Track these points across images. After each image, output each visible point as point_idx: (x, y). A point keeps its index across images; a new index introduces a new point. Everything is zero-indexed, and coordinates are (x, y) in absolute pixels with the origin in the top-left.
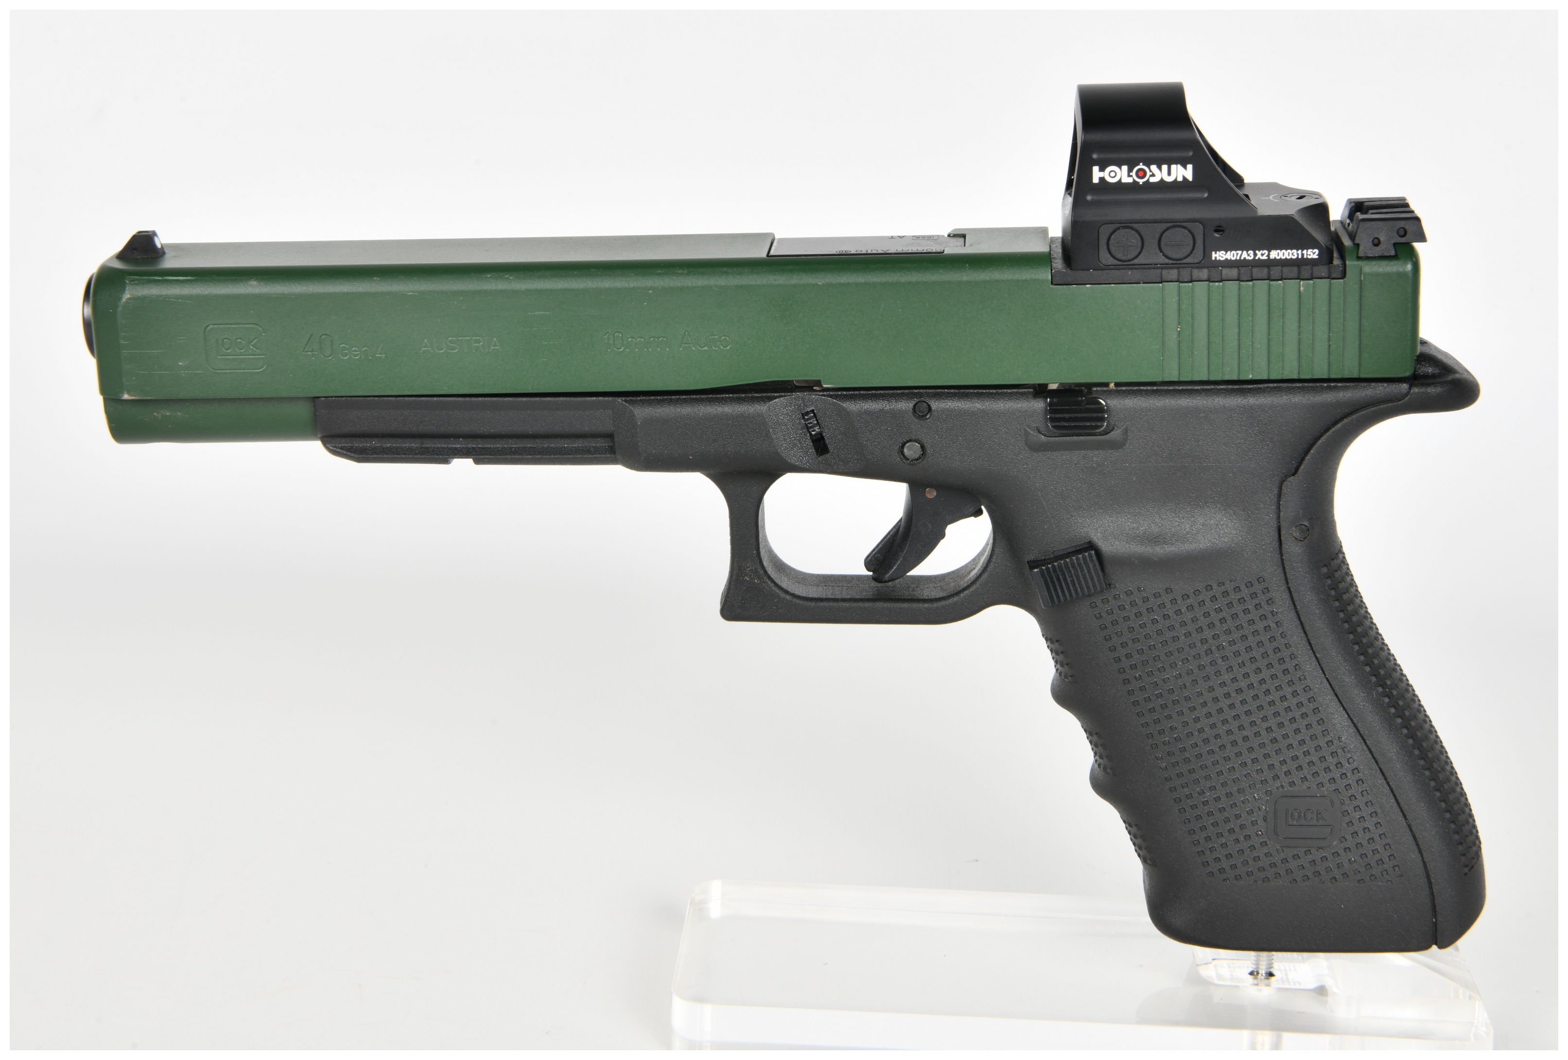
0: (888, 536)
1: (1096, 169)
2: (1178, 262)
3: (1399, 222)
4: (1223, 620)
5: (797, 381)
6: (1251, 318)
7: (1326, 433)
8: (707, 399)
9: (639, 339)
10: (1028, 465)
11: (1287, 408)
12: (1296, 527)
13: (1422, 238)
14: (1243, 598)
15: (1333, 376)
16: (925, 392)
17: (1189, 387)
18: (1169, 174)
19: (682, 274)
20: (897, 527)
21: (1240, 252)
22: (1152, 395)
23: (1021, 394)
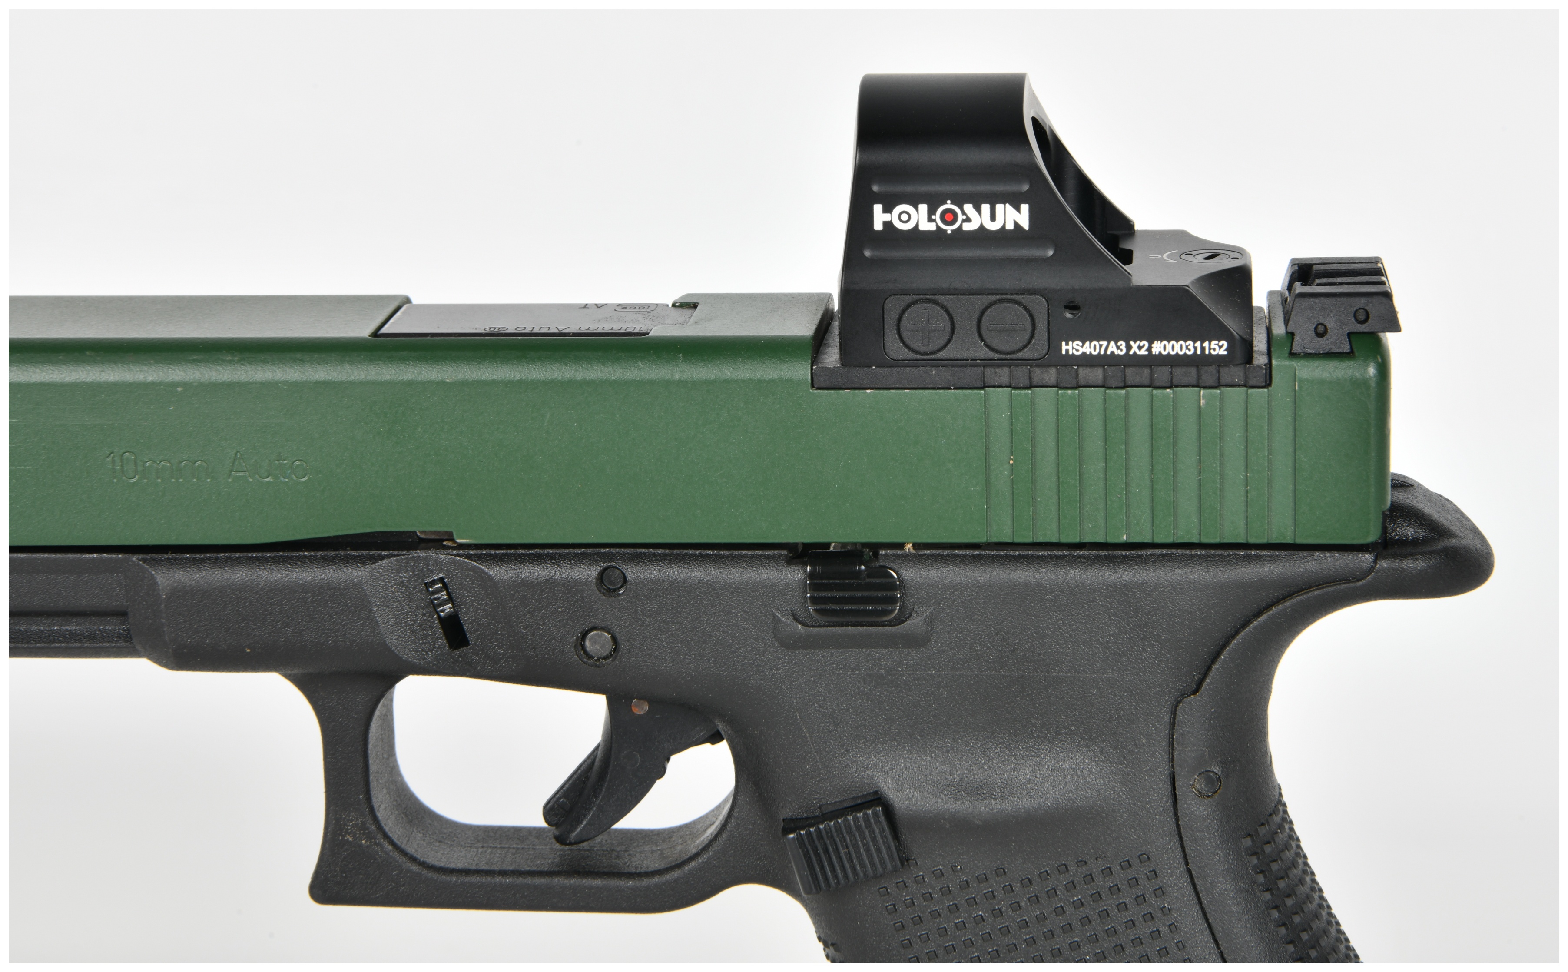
0: (579, 771)
1: (878, 208)
2: (1008, 357)
3: (1357, 299)
4: (1086, 921)
5: (422, 532)
6: (1123, 447)
7: (1244, 629)
8: (273, 558)
9: (161, 463)
10: (778, 669)
11: (1181, 589)
12: (1200, 774)
13: (1395, 327)
14: (1117, 885)
15: (1252, 540)
16: (618, 553)
17: (1030, 553)
18: (993, 218)
19: (231, 362)
20: (592, 757)
21: (1105, 343)
22: (971, 563)
23: (768, 558)
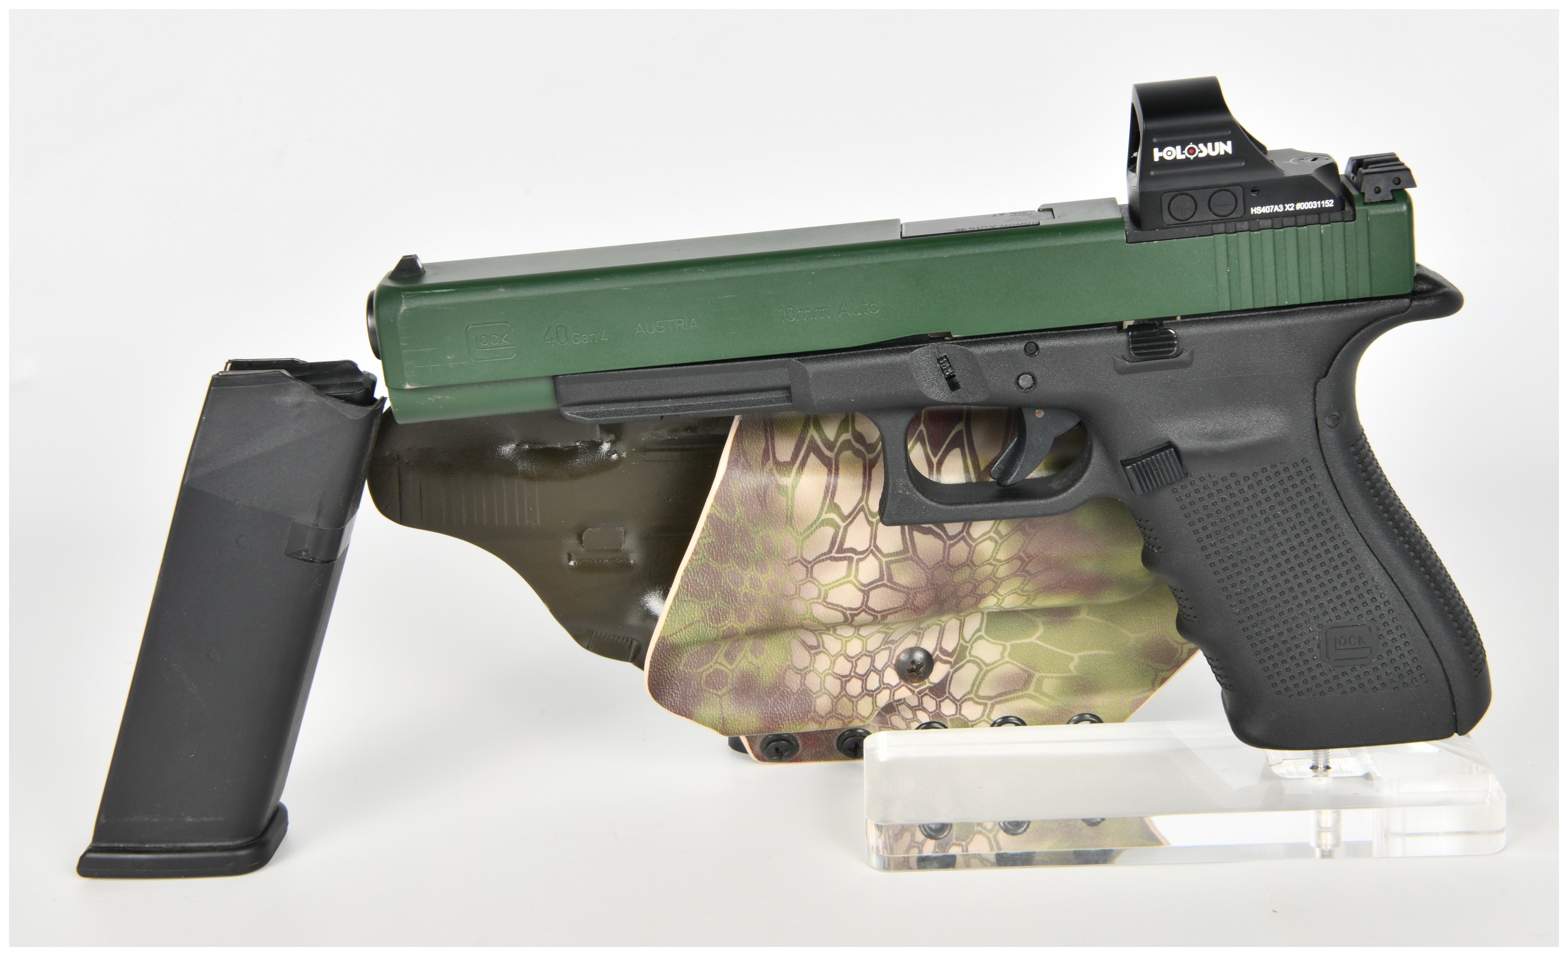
0: (1007, 450)
1: (1156, 150)
2: (1225, 218)
3: (1394, 173)
4: (1277, 495)
5: (931, 334)
6: (1284, 258)
7: (1346, 344)
8: (862, 353)
9: (806, 311)
10: (1116, 385)
11: (1316, 325)
12: (1329, 417)
13: (1413, 184)
14: (1292, 476)
15: (1351, 298)
16: (1033, 335)
17: (1239, 315)
18: (1214, 149)
21: (1272, 206)
22: (1210, 323)
23: (1108, 330)
